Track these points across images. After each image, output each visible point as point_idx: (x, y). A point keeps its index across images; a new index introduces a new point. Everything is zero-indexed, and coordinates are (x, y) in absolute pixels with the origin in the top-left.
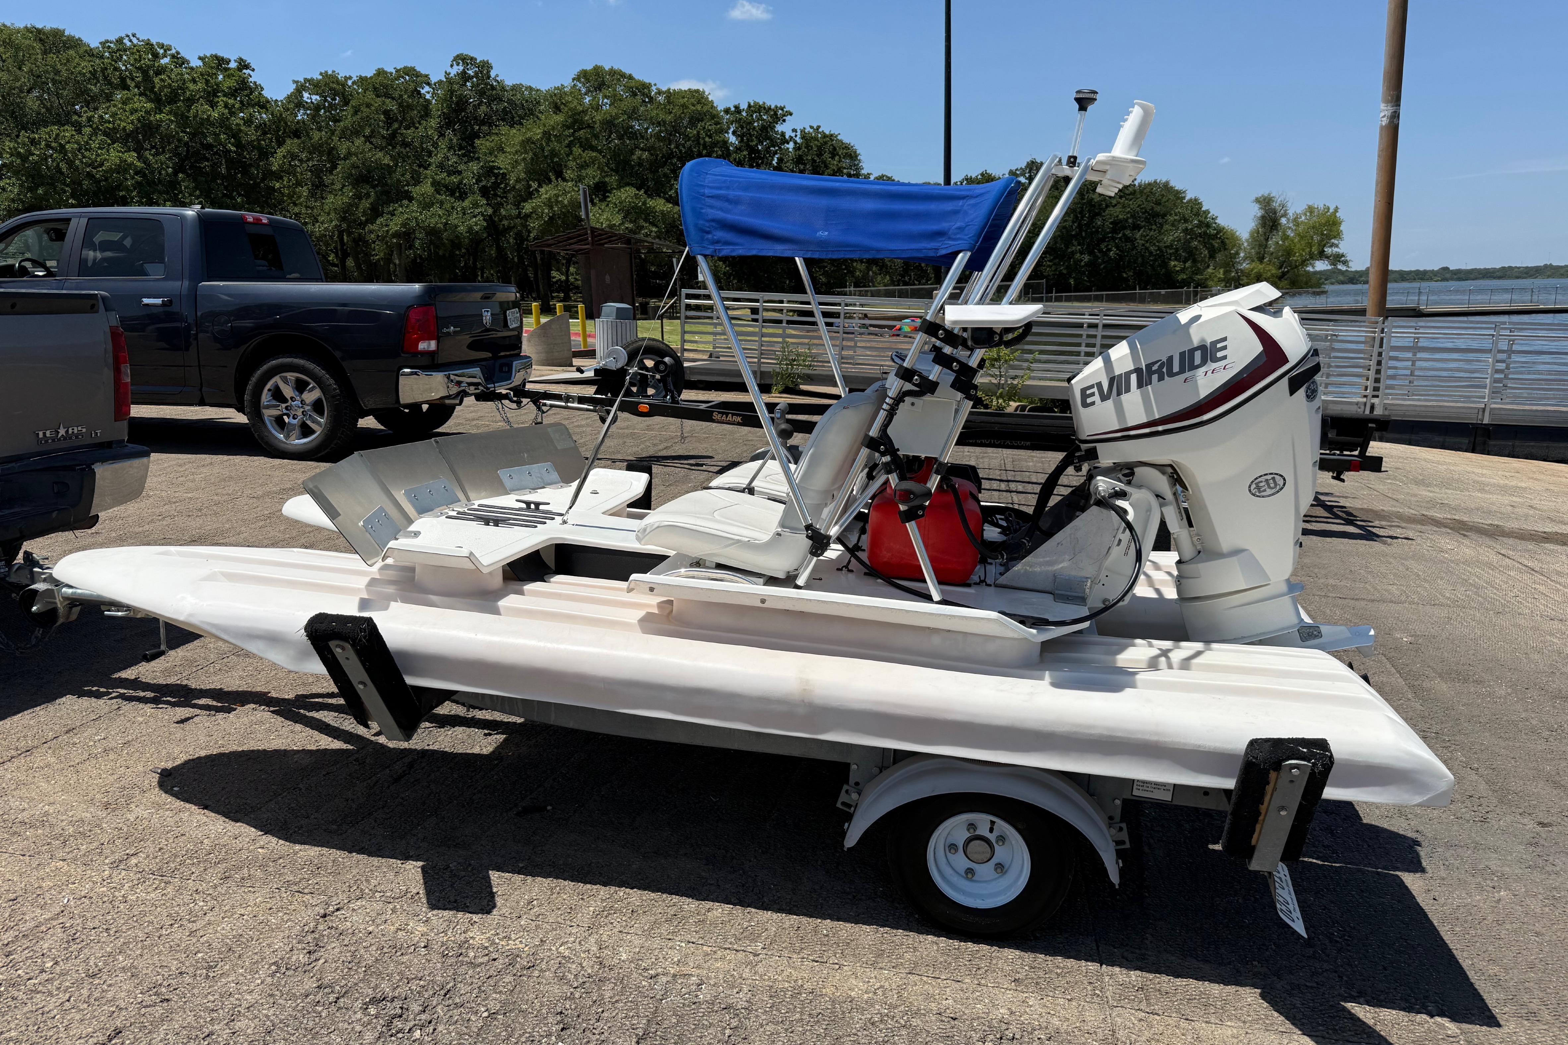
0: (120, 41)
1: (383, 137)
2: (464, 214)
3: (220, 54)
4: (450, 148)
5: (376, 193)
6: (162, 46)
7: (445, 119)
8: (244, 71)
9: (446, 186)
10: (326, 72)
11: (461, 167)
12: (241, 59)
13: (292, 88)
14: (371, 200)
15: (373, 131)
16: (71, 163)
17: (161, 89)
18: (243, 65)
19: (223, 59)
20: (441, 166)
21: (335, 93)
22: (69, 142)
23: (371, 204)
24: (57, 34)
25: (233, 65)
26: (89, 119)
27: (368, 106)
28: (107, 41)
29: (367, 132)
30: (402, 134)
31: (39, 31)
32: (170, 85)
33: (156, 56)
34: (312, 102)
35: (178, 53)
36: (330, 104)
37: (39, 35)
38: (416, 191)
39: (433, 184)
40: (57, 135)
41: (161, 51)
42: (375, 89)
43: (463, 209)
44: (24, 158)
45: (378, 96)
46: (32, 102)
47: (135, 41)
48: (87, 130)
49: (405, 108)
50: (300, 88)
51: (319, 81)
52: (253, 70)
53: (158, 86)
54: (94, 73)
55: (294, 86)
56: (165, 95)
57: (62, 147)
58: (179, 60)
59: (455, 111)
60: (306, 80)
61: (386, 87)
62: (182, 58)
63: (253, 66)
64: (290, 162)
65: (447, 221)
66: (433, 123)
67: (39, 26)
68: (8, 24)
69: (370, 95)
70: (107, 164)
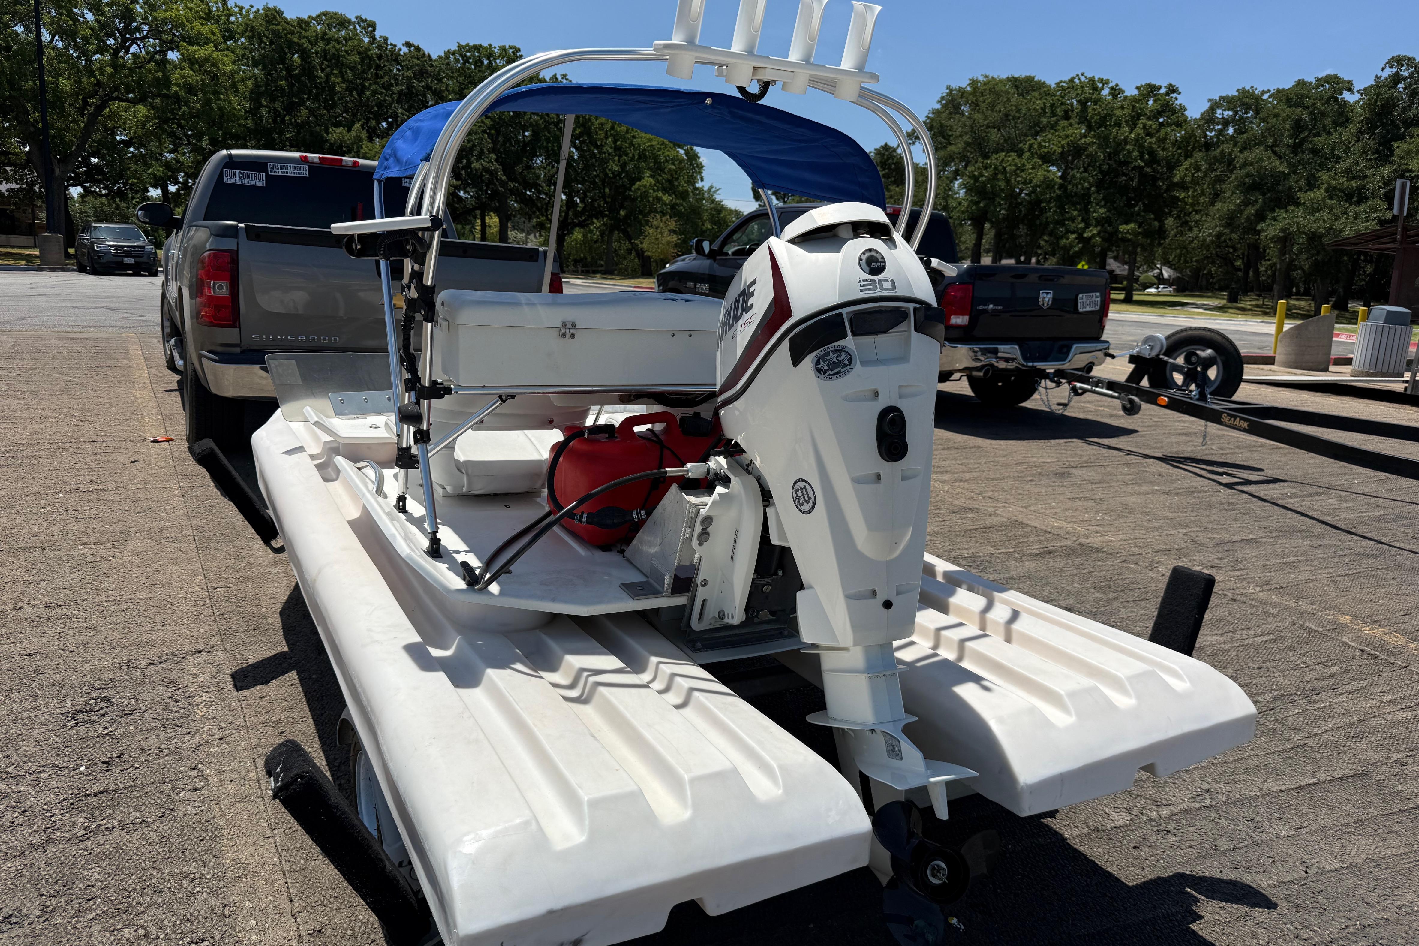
0: (1072, 80)
1: (1289, 146)
2: (1356, 219)
3: (1153, 83)
4: (1365, 152)
5: (1264, 200)
6: (1101, 80)
7: (1367, 124)
8: (1171, 95)
9: (1343, 191)
10: (1244, 88)
11: (1369, 173)
12: (1171, 85)
13: (1206, 106)
14: (1257, 207)
15: (1276, 140)
16: (1008, 181)
17: (1092, 118)
18: (1172, 89)
19: (1155, 86)
20: (1348, 170)
21: (1248, 108)
22: (1010, 165)
23: (1257, 211)
24: (1029, 79)
25: (1163, 91)
26: (1031, 146)
27: (1276, 116)
28: (1061, 82)
29: (1270, 141)
30: (1311, 142)
31: (1016, 79)
32: (1099, 112)
33: (1095, 89)
34: (1223, 118)
35: (1117, 85)
36: (1241, 118)
37: (1015, 82)
38: (1304, 197)
39: (1327, 190)
40: (1003, 160)
41: (1100, 85)
42: (1288, 100)
43: (1356, 213)
44: (976, 179)
45: (1290, 107)
46: (994, 136)
47: (1083, 79)
48: (1027, 155)
49: (1317, 116)
50: (1215, 105)
51: (1233, 97)
52: (1180, 93)
53: (1090, 115)
54: (1043, 109)
55: (1208, 104)
56: (1095, 122)
57: (1005, 168)
58: (1115, 92)
59: (1379, 115)
60: (1221, 98)
61: (1302, 97)
62: (1119, 89)
63: (1180, 90)
64: (1193, 174)
65: (1331, 226)
66: (1353, 128)
67: (1016, 76)
68: (995, 76)
69: (1283, 106)
70: (1034, 181)
